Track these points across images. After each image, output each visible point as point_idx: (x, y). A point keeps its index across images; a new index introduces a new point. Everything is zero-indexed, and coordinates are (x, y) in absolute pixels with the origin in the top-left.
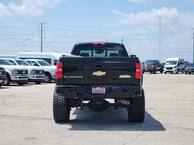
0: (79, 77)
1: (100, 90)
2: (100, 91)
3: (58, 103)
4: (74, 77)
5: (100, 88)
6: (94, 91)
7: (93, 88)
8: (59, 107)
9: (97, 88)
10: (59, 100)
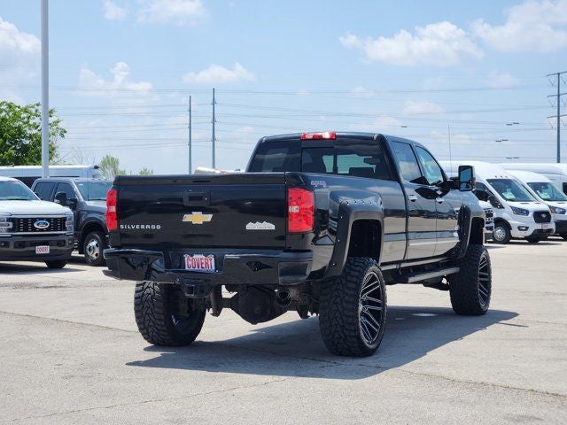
0: (153, 227)
1: (203, 261)
2: (204, 266)
3: (143, 294)
4: (143, 227)
5: (202, 256)
6: (190, 263)
7: (186, 257)
8: (146, 304)
9: (195, 256)
10: (148, 287)
